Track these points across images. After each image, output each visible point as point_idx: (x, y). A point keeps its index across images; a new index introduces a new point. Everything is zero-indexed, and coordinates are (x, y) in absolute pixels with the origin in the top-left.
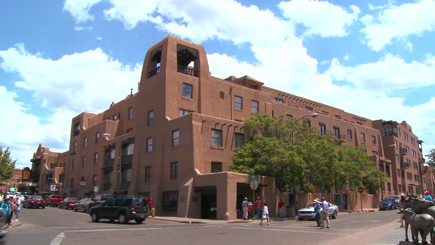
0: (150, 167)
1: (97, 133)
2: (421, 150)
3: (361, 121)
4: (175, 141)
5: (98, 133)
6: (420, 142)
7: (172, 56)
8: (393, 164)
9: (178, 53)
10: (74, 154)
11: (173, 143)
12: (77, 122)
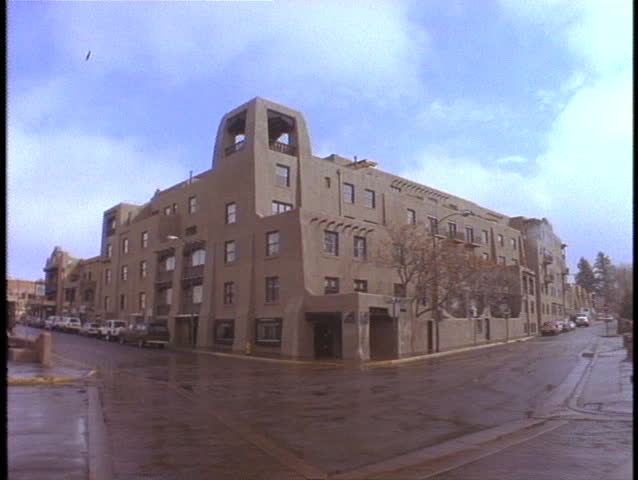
0: (231, 283)
1: (143, 234)
2: (564, 257)
3: (496, 217)
4: (271, 248)
5: (145, 232)
6: (564, 246)
7: (261, 126)
8: (537, 276)
9: (269, 121)
10: (109, 261)
11: (268, 251)
12: (111, 217)
